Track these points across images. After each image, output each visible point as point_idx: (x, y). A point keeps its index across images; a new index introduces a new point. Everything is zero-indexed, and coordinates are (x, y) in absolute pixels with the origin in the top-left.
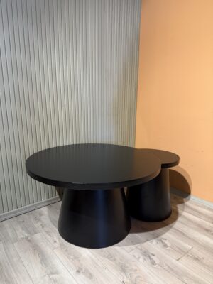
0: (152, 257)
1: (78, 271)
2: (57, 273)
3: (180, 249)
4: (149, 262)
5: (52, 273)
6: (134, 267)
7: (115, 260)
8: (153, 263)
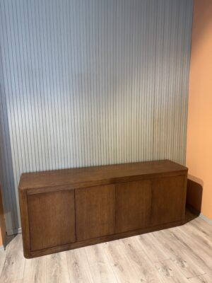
0: (169, 271)
1: (115, 265)
2: (103, 262)
3: (194, 272)
4: (165, 273)
5: (100, 262)
6: (153, 273)
7: (141, 265)
8: (168, 275)
